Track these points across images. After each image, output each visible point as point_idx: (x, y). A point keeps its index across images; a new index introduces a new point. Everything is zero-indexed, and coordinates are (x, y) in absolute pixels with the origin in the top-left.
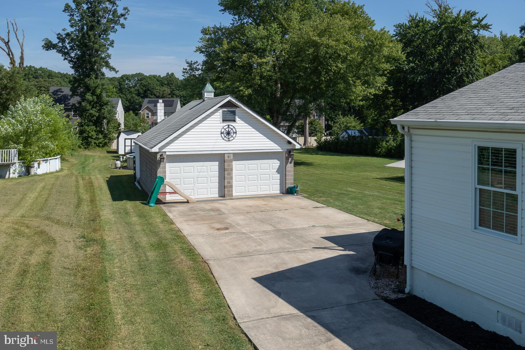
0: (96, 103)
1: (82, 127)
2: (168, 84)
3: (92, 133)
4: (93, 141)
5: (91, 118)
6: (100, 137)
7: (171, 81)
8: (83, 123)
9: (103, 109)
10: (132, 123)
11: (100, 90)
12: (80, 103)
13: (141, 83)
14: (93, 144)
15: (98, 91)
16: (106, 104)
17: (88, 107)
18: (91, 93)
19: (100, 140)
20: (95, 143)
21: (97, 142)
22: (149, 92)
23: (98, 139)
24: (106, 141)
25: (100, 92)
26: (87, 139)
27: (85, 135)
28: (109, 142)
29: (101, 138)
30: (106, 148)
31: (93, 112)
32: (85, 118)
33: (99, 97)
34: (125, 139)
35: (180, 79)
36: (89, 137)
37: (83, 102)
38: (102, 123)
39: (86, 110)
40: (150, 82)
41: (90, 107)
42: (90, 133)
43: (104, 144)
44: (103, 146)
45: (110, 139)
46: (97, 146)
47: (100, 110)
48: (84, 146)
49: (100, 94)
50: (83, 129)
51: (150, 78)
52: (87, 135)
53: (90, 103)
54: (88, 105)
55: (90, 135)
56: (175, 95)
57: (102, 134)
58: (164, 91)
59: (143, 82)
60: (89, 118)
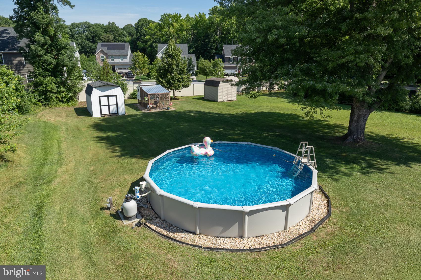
0: (51, 46)
1: (36, 78)
2: (111, 31)
3: (51, 86)
4: (54, 96)
5: (47, 66)
6: (63, 90)
7: (113, 29)
8: (36, 72)
9: (61, 54)
10: (93, 67)
11: (53, 29)
12: (28, 46)
13: (89, 30)
14: (55, 100)
15: (52, 31)
16: (64, 48)
17: (41, 52)
18: (42, 33)
19: (63, 94)
20: (57, 98)
21: (59, 96)
22: (96, 38)
23: (60, 93)
24: (70, 94)
25: (54, 31)
26: (45, 94)
27: (41, 88)
28: (74, 96)
29: (64, 92)
30: (72, 103)
31: (48, 58)
32: (39, 66)
33: (53, 38)
34: (100, 97)
35: (120, 28)
36: (47, 91)
37: (32, 45)
38: (62, 72)
39: (38, 56)
40: (96, 29)
41: (44, 52)
42: (48, 85)
43: (69, 99)
44: (68, 101)
45: (75, 92)
46: (60, 101)
47: (58, 55)
48: (42, 102)
49: (55, 35)
50: (37, 81)
51: (96, 26)
52: (44, 89)
53: (43, 46)
54: (40, 49)
55: (49, 88)
56: (117, 40)
57: (64, 87)
58: (108, 37)
59: (90, 29)
60: (44, 66)
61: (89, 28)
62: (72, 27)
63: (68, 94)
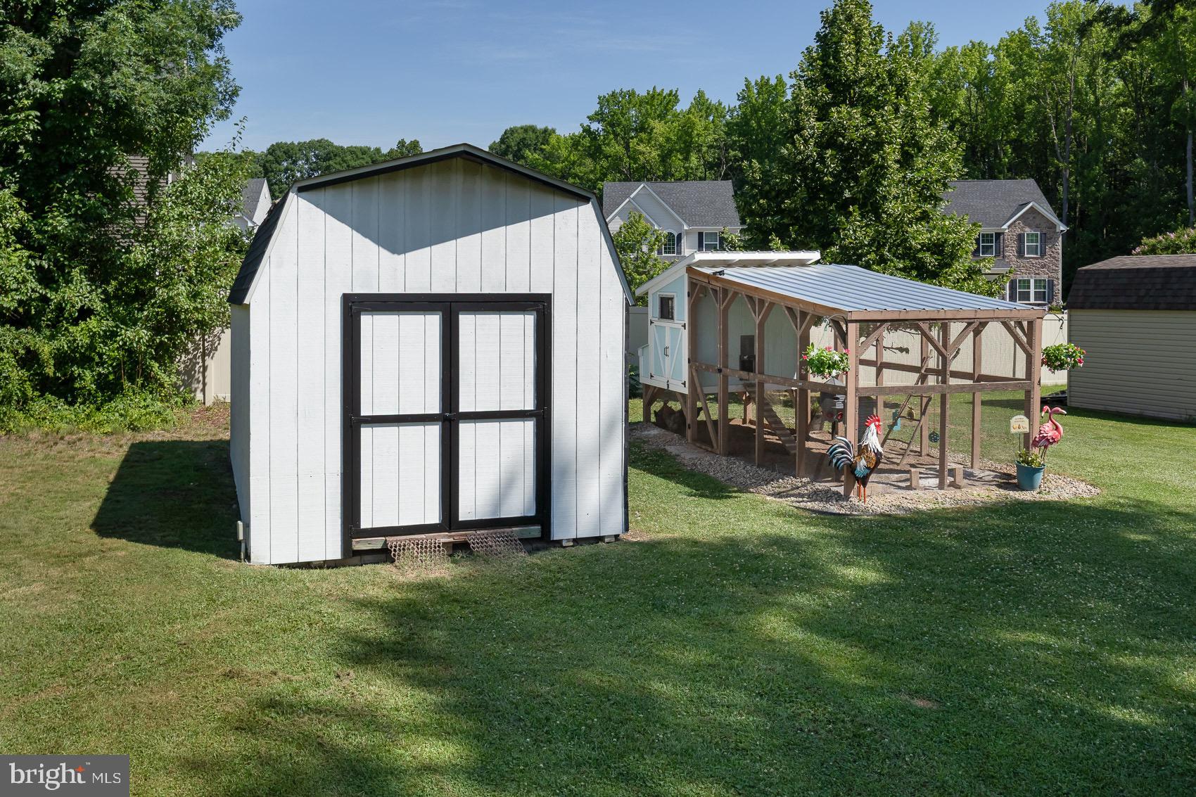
34: (354, 308)
51: (355, 153)
59: (331, 162)
61: (330, 159)
62: (270, 158)
63: (111, 335)
